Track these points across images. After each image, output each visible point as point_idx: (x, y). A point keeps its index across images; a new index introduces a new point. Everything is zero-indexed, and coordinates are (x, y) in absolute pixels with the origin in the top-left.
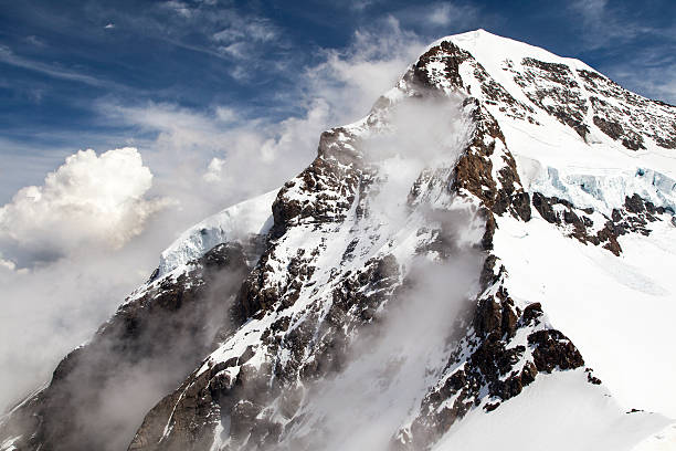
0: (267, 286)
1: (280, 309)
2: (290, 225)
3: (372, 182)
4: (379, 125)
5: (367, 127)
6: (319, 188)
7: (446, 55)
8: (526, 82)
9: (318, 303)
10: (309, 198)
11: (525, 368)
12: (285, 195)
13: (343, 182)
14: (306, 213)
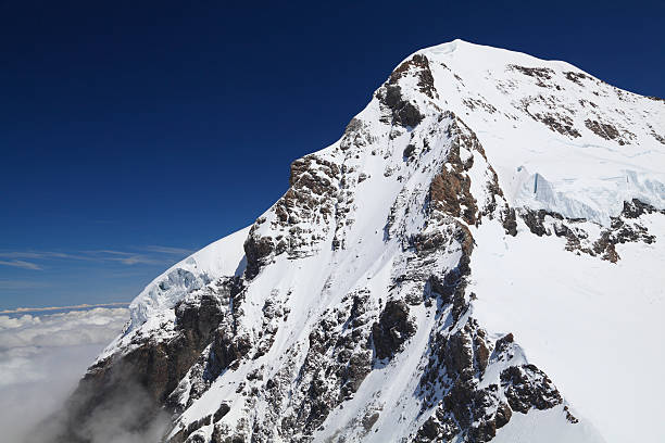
0: (240, 334)
1: (256, 357)
2: (263, 264)
3: (347, 211)
4: (353, 148)
5: (340, 151)
6: (292, 221)
7: (419, 69)
8: (509, 90)
9: (296, 347)
10: (281, 233)
11: (499, 410)
12: (256, 232)
13: (318, 213)
14: (280, 249)
